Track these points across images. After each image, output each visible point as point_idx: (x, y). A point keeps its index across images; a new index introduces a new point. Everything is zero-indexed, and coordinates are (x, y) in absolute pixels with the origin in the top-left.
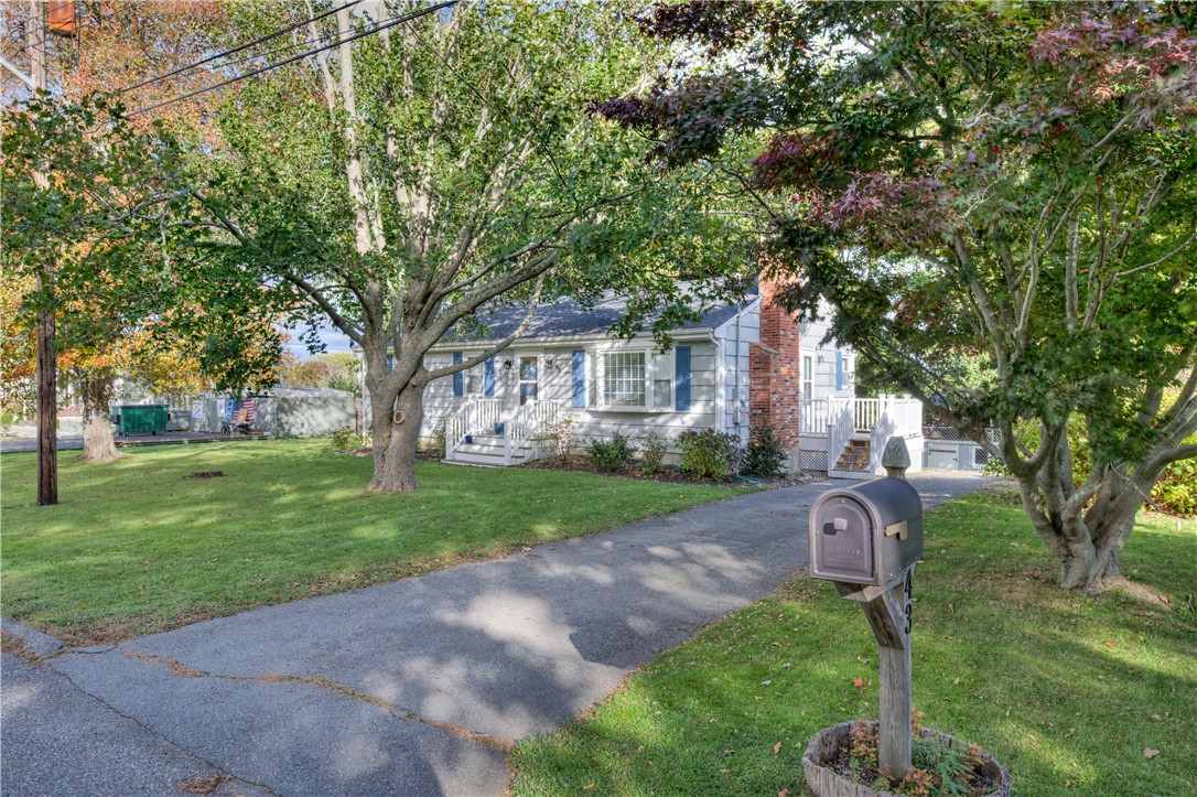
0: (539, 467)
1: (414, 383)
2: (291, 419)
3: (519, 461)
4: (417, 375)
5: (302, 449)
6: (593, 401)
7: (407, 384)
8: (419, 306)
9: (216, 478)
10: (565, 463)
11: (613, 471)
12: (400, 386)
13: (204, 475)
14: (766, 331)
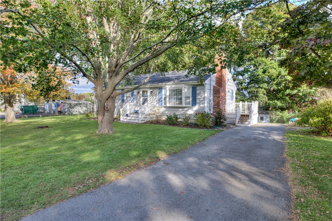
0: (150, 124)
1: (112, 96)
2: (73, 110)
3: (143, 122)
4: (113, 93)
5: (75, 118)
6: (165, 104)
7: (110, 96)
8: (114, 69)
9: (45, 128)
10: (157, 122)
11: (174, 125)
12: (107, 97)
13: (42, 127)
14: (218, 82)
